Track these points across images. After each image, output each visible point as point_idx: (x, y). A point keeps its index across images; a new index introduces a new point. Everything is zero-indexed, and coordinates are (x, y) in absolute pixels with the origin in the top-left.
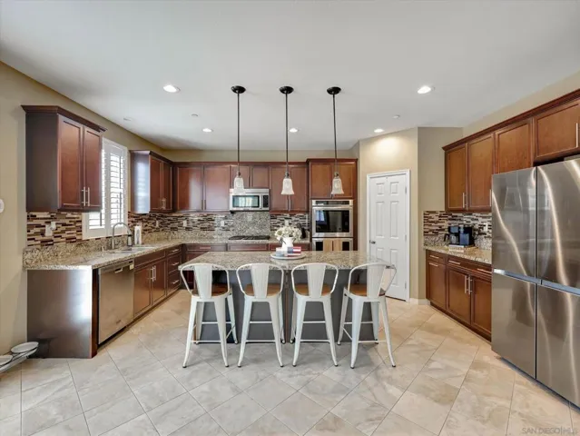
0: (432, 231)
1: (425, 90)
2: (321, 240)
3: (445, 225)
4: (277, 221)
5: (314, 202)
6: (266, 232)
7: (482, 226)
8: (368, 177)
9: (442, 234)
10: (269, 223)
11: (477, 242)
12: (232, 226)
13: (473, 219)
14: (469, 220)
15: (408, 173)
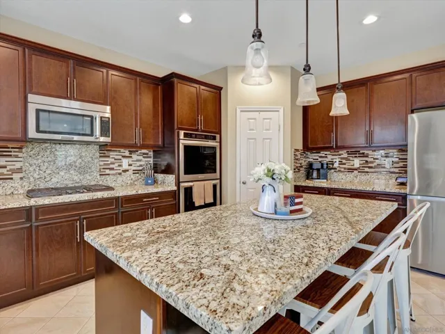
0: (297, 167)
1: (370, 19)
2: (190, 184)
3: (303, 162)
4: (111, 160)
5: (182, 133)
6: (92, 178)
7: (332, 163)
8: (238, 111)
12: (18, 171)
13: (321, 157)
14: (317, 158)
15: (282, 111)
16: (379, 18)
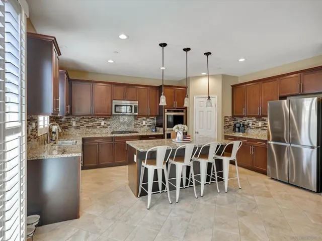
0: (227, 126)
2: (169, 132)
3: (232, 123)
4: (138, 121)
5: (166, 110)
6: (132, 128)
7: (249, 124)
8: (195, 98)
9: (231, 128)
10: (134, 123)
11: (246, 131)
12: (109, 125)
13: (243, 120)
15: (216, 97)
16: (246, 59)
